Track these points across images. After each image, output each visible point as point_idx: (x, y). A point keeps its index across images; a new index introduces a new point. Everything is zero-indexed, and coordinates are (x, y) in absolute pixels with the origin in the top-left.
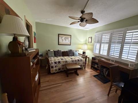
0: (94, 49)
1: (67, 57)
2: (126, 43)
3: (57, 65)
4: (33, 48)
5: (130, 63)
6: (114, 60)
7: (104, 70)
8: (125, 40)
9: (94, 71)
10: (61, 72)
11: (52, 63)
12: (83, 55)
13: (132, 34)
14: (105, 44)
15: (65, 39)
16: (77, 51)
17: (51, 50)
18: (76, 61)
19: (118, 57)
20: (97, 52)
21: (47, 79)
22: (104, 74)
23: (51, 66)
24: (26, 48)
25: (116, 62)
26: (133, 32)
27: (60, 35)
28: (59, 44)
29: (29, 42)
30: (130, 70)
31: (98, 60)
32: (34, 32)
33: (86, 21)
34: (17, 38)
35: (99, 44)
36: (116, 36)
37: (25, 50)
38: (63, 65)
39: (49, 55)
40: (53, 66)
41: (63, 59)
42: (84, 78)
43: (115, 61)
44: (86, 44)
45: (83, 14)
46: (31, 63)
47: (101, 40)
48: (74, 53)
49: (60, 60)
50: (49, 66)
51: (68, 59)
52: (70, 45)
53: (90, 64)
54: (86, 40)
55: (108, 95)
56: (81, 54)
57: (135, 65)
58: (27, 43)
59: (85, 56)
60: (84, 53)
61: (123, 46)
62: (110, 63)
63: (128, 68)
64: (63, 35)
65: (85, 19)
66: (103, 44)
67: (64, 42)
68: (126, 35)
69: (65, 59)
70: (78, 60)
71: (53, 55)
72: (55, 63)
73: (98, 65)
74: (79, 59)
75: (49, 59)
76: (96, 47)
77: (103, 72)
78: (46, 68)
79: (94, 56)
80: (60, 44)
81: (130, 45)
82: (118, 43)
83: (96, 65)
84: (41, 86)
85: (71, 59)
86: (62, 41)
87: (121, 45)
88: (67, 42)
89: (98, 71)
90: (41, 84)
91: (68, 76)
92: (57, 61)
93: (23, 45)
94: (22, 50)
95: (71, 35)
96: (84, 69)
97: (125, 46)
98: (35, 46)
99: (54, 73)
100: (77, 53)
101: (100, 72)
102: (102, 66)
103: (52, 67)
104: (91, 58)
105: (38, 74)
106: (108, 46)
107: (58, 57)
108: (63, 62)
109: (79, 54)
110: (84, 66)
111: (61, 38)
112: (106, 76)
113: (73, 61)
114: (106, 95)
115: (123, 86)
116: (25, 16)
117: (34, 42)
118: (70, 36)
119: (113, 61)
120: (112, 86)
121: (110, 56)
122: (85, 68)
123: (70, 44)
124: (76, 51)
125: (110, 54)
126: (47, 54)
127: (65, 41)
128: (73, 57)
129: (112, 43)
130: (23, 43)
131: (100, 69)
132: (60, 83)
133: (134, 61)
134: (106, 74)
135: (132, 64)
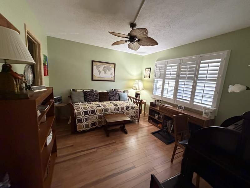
0: (154, 88)
1: (108, 102)
2: (199, 80)
3: (89, 116)
4: (41, 84)
5: (204, 110)
6: (183, 106)
7: (169, 122)
8: (198, 74)
9: (154, 126)
10: (97, 128)
11: (80, 113)
12: (136, 99)
13: (207, 65)
14: (170, 80)
15: (105, 70)
16: (126, 93)
17: (77, 91)
18: (123, 109)
19: (189, 102)
20: (159, 93)
21: (70, 142)
22: (167, 129)
23: (78, 120)
24: (28, 84)
25: (186, 109)
26: (209, 63)
27: (94, 63)
28: (92, 80)
29: (34, 73)
30: (203, 121)
31: (160, 106)
32: (44, 55)
33: (139, 40)
34: (11, 67)
35: (162, 80)
36: (186, 68)
37: (26, 89)
38: (100, 117)
39: (75, 99)
40: (82, 119)
41: (100, 106)
42: (137, 138)
43: (185, 107)
44: (141, 79)
45: (133, 28)
46: (38, 112)
47: (165, 74)
48: (120, 95)
49: (95, 108)
50: (74, 119)
51: (109, 105)
52: (114, 81)
53: (147, 113)
54: (142, 73)
55: (172, 161)
56: (132, 98)
57: (211, 113)
58: (30, 76)
59: (139, 100)
60: (137, 95)
61: (196, 83)
62: (177, 110)
63: (203, 119)
64: (101, 64)
65: (136, 37)
66: (168, 80)
67: (103, 76)
68: (199, 67)
69: (104, 106)
70: (127, 108)
71: (83, 99)
72: (86, 113)
73: (160, 116)
74: (129, 106)
75: (74, 106)
76: (157, 85)
77: (166, 126)
78: (69, 123)
79: (153, 101)
80: (94, 78)
81: (204, 82)
82: (189, 78)
83: (156, 115)
84: (58, 155)
85: (115, 105)
86: (100, 74)
87: (193, 83)
88: (109, 75)
89: (159, 125)
90: (58, 151)
91: (108, 136)
92: (89, 109)
93: (21, 79)
94: (21, 89)
95: (115, 64)
96: (137, 123)
97: (198, 84)
98: (46, 81)
99: (84, 132)
100: (126, 96)
101: (163, 126)
102: (165, 116)
103: (80, 121)
104: (148, 104)
105: (52, 133)
106: (174, 83)
107: (92, 103)
108: (100, 111)
109: (128, 97)
110: (137, 117)
111: (98, 67)
112: (171, 132)
113: (117, 109)
114: (169, 162)
115: (187, 143)
116: (25, 24)
117: (45, 75)
118: (113, 66)
119: (181, 108)
120: (177, 147)
121: (177, 99)
122: (138, 121)
123: (113, 79)
124: (124, 92)
125: (178, 97)
126: (70, 97)
127: (105, 74)
128: (118, 103)
129: (181, 79)
130: (22, 76)
131: (162, 122)
132: (94, 148)
133: (210, 107)
134: (172, 129)
135: (207, 111)
